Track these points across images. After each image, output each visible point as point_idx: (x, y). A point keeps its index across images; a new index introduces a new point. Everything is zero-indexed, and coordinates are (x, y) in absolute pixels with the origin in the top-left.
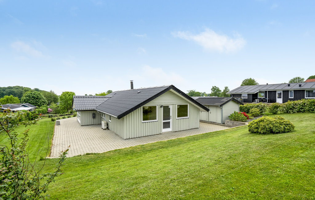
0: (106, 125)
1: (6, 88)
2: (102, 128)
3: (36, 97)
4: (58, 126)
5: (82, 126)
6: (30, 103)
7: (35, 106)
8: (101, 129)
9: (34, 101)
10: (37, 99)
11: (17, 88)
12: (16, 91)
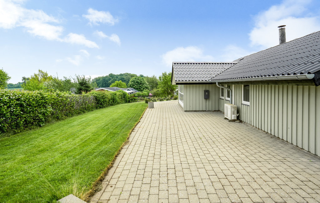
0: (236, 112)
1: (119, 75)
2: (226, 119)
3: (140, 81)
4: (151, 109)
5: (186, 111)
6: (134, 88)
7: (139, 91)
8: (223, 119)
9: (138, 87)
10: (140, 84)
11: (126, 75)
12: (125, 77)
